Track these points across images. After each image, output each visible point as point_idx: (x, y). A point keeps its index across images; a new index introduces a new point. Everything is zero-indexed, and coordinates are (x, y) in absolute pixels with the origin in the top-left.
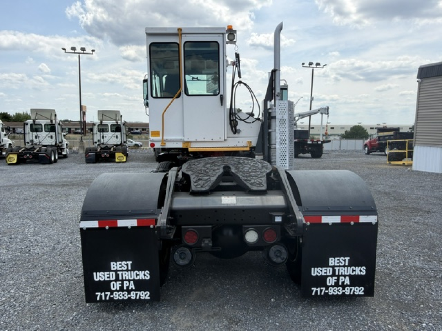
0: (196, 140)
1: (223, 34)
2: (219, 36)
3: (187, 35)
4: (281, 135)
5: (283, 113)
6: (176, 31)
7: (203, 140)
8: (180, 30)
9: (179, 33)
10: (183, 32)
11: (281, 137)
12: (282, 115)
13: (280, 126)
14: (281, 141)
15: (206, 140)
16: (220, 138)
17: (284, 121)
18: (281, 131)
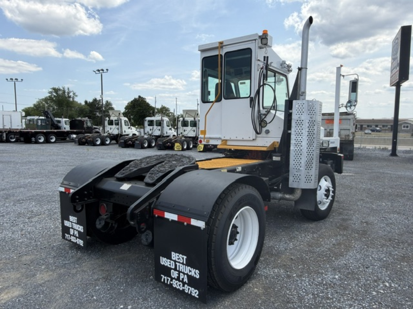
0: (230, 138)
1: (255, 40)
2: (252, 43)
3: (227, 47)
4: (297, 136)
5: (300, 114)
6: (218, 45)
7: (235, 139)
8: (221, 43)
9: (221, 45)
10: (224, 44)
11: (296, 139)
12: (299, 116)
13: (296, 127)
14: (296, 143)
15: (238, 139)
16: (249, 138)
17: (301, 121)
18: (297, 132)
